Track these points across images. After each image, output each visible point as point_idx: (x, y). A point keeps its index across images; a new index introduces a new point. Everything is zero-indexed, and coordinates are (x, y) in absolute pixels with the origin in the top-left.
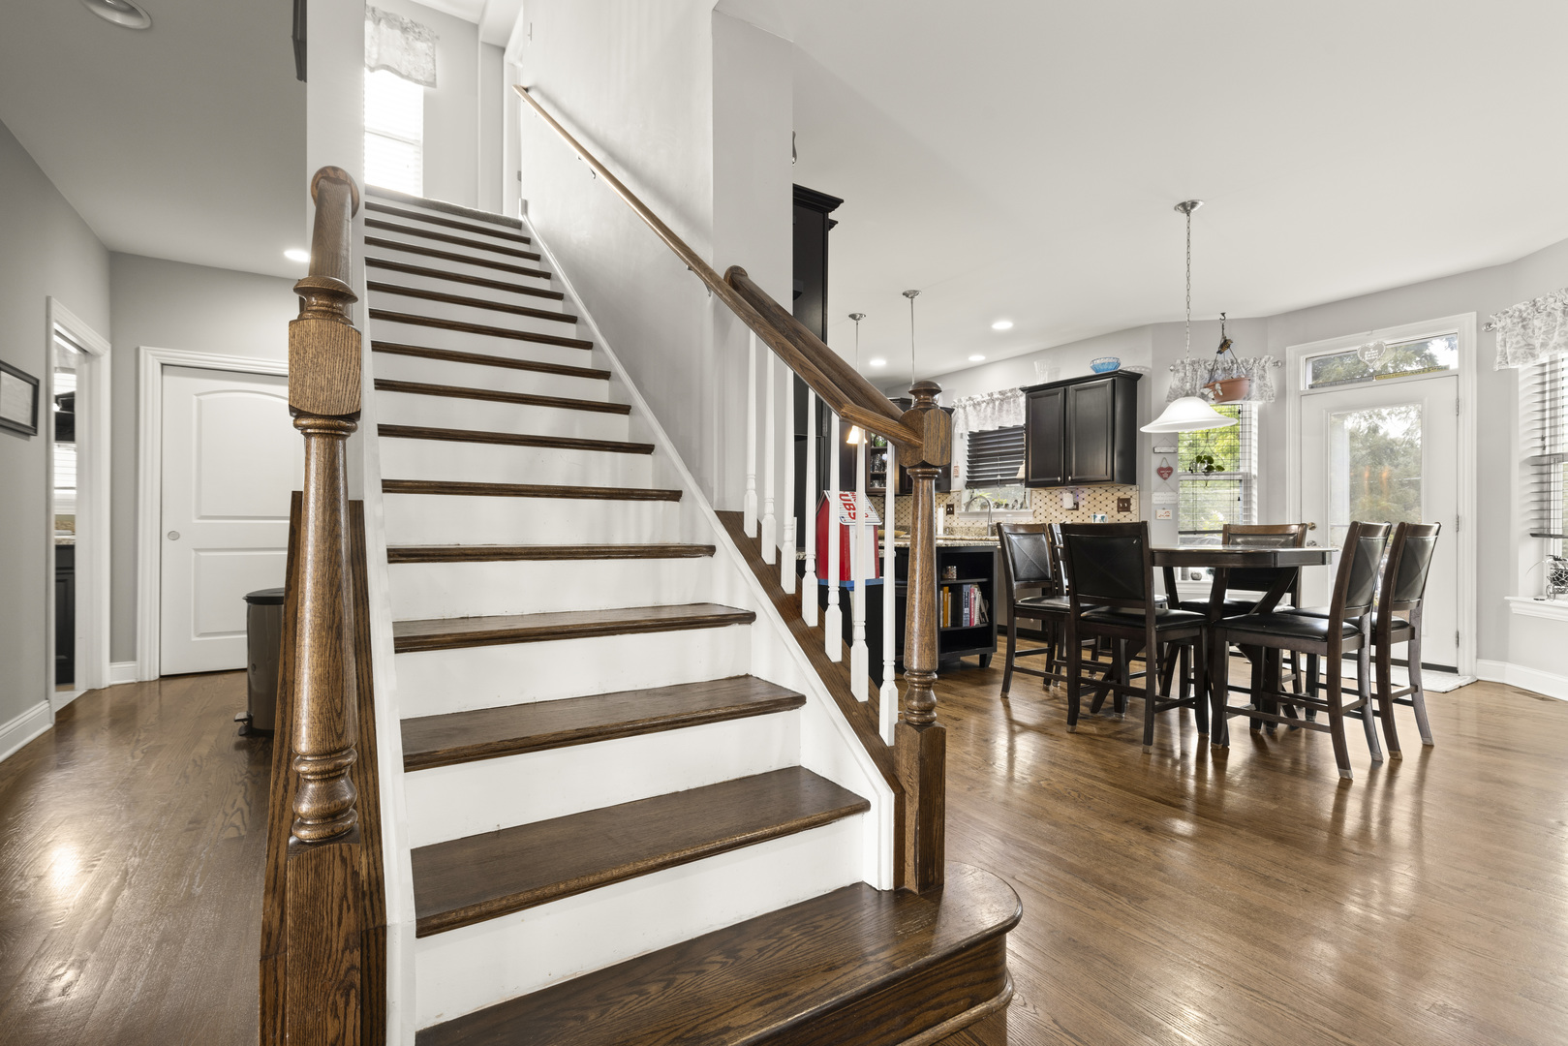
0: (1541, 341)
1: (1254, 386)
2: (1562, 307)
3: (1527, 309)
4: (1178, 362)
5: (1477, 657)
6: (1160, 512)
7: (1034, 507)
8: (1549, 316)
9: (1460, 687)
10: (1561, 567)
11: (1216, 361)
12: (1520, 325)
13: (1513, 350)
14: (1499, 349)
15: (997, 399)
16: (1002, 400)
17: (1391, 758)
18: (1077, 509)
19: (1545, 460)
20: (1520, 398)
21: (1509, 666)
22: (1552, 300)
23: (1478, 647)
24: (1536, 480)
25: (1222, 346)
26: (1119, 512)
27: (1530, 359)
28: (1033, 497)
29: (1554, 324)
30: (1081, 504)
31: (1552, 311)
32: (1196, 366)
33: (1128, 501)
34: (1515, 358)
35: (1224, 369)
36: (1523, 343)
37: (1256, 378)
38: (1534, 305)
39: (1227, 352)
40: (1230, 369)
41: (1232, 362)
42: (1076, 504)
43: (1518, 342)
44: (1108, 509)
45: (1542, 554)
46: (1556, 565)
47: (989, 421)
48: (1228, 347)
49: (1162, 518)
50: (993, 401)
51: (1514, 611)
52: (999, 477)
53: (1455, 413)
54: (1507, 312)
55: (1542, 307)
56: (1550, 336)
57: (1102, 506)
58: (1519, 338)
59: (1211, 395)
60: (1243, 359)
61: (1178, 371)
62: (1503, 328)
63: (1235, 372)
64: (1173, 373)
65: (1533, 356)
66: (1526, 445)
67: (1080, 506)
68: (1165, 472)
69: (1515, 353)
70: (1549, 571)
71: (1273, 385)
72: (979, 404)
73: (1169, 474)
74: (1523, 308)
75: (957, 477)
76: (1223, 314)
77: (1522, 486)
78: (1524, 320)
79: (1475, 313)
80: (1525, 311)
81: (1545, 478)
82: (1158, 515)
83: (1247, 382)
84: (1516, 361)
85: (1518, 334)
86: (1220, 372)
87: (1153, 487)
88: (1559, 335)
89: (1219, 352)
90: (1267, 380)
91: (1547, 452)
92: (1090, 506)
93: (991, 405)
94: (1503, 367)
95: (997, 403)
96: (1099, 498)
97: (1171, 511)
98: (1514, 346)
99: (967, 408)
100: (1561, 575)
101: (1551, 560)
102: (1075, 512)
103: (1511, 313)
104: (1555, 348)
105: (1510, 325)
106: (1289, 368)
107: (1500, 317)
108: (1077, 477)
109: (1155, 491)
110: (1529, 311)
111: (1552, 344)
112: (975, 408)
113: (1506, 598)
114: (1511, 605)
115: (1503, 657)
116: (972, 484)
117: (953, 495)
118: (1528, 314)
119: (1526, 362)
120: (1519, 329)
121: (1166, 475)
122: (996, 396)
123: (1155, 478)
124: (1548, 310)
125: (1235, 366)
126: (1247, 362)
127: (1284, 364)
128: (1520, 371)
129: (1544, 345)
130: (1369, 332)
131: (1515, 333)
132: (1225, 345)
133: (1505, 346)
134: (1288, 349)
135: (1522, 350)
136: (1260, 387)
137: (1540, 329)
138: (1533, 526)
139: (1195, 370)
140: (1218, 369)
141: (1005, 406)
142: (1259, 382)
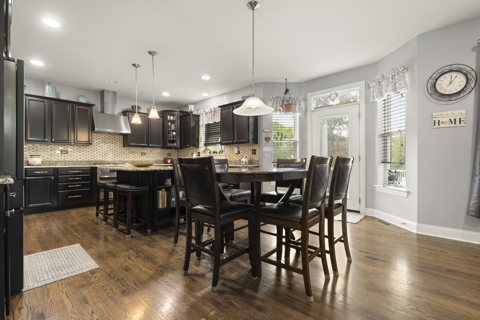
0: (385, 89)
1: (297, 107)
2: (392, 76)
3: (380, 78)
4: (271, 97)
5: (366, 207)
6: (266, 155)
7: (225, 153)
8: (387, 80)
9: (361, 220)
10: (391, 174)
11: (284, 97)
12: (378, 84)
13: (376, 94)
14: (372, 93)
15: (213, 111)
16: (215, 112)
17: (334, 275)
18: (239, 154)
19: (386, 135)
20: (378, 112)
21: (375, 210)
22: (388, 74)
23: (366, 203)
24: (383, 142)
25: (286, 92)
26: (252, 154)
27: (381, 97)
28: (225, 149)
29: (389, 83)
30: (241, 151)
31: (388, 78)
32: (277, 99)
33: (255, 150)
34: (377, 97)
35: (287, 101)
36: (379, 91)
37: (297, 105)
38: (383, 76)
39: (288, 94)
40: (289, 101)
41: (290, 98)
42: (239, 152)
43: (378, 91)
44: (249, 153)
45: (385, 169)
46: (389, 173)
47: (211, 120)
48: (288, 92)
49: (266, 157)
50: (212, 112)
51: (377, 190)
52: (215, 142)
53: (359, 118)
54: (374, 80)
55: (385, 77)
56: (388, 87)
57: (247, 152)
58: (378, 89)
59: (282, 110)
60: (293, 97)
61: (271, 100)
62: (373, 86)
63: (291, 102)
64: (270, 101)
65: (382, 96)
66: (380, 130)
67: (240, 153)
68: (268, 139)
69: (377, 95)
70: (387, 176)
71: (303, 107)
72: (207, 113)
73: (269, 140)
74: (379, 78)
75: (201, 141)
76: (286, 79)
77: (378, 144)
78: (379, 82)
79: (364, 81)
80: (380, 79)
81: (386, 141)
82: (265, 156)
83: (294, 105)
84: (377, 98)
85: (378, 88)
86: (285, 101)
87: (263, 145)
88: (391, 86)
89: (285, 94)
90: (301, 105)
91: (386, 132)
92: (243, 152)
93: (211, 114)
94: (373, 100)
95: (213, 113)
96: (246, 149)
97: (269, 154)
98: (377, 92)
99: (203, 115)
100: (391, 177)
101: (388, 171)
102: (238, 155)
103: (375, 80)
104: (390, 92)
105: (375, 85)
106: (308, 101)
107: (372, 82)
108: (237, 141)
109: (264, 147)
110: (381, 79)
111: (388, 90)
112: (206, 115)
113: (374, 185)
114: (376, 188)
115: (373, 207)
116: (206, 145)
117: (200, 148)
118: (381, 80)
119: (380, 98)
120: (378, 86)
121: (268, 140)
122: (213, 110)
123: (264, 142)
124: (387, 78)
125: (291, 99)
126: (295, 98)
127: (307, 100)
128: (378, 102)
129: (386, 91)
130: (333, 88)
131: (377, 87)
132: (287, 91)
133: (374, 92)
134: (308, 94)
135: (379, 94)
136: (299, 108)
137: (384, 85)
138: (382, 159)
139: (277, 101)
140: (285, 100)
141: (216, 114)
142: (299, 106)
